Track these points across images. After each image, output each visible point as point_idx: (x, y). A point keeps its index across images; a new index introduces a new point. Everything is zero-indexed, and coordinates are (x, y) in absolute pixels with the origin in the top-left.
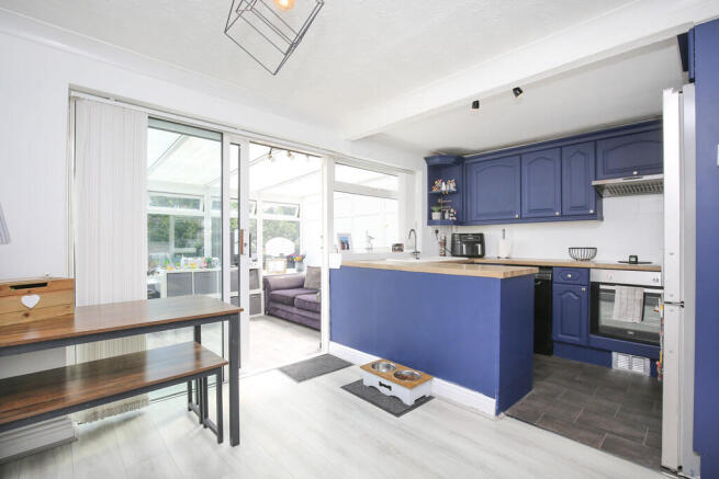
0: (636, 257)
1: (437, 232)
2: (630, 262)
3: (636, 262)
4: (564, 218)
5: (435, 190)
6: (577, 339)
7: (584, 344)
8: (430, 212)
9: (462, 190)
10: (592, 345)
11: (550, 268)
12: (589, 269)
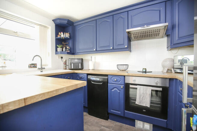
0: (146, 69)
1: (62, 58)
2: (143, 72)
3: (146, 72)
4: (114, 50)
5: (59, 37)
6: (119, 112)
7: (122, 115)
8: (57, 47)
9: (73, 37)
10: (126, 116)
11: (107, 75)
12: (125, 76)
